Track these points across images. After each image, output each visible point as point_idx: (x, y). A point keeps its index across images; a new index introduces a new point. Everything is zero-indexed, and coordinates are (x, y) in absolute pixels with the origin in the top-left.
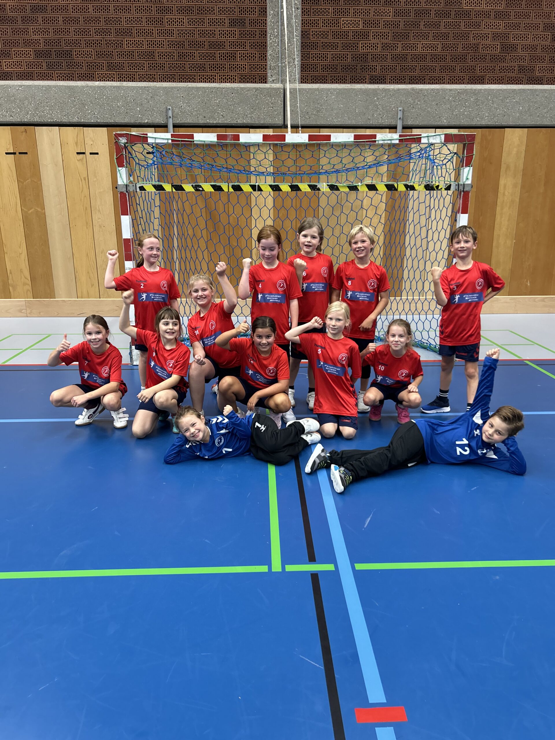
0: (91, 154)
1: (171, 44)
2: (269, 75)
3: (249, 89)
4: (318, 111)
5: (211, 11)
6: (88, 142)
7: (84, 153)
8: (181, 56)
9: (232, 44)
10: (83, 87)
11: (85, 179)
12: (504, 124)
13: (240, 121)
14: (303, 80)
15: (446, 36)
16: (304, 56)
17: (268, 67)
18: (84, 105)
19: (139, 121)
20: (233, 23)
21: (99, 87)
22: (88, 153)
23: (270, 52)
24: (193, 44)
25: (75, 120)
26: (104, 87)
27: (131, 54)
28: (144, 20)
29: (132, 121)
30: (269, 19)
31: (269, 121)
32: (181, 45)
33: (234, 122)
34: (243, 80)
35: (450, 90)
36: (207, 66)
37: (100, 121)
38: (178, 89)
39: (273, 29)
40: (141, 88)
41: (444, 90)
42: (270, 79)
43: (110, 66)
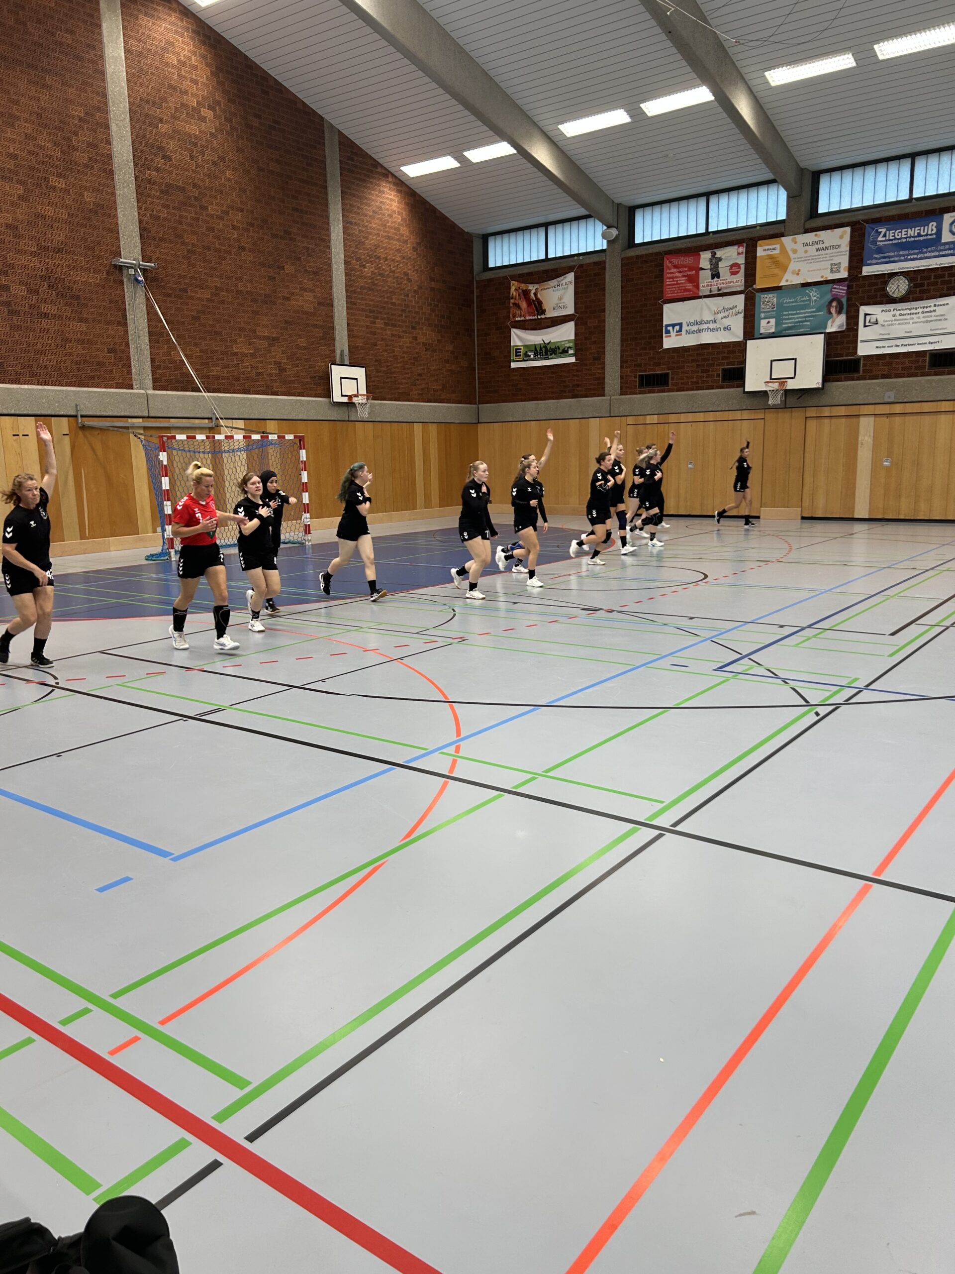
0: (23, 435)
1: (72, 362)
2: (134, 384)
3: (127, 394)
4: (168, 408)
5: (96, 343)
6: (21, 427)
7: (18, 435)
8: (79, 370)
9: (110, 364)
10: (18, 389)
11: (19, 454)
12: (266, 418)
13: (122, 414)
14: (155, 388)
15: (228, 366)
16: (153, 373)
17: (133, 379)
18: (19, 401)
19: (57, 413)
20: (110, 351)
21: (29, 389)
22: (21, 435)
23: (133, 371)
24: (86, 362)
25: (13, 412)
26: (33, 389)
27: (45, 367)
28: (53, 345)
29: (53, 413)
30: (132, 350)
31: (140, 414)
32: (78, 362)
33: (119, 414)
34: (119, 386)
35: (237, 397)
36: (96, 377)
37: (30, 413)
38: (83, 392)
39: (134, 356)
40: (57, 390)
41: (234, 397)
42: (135, 386)
43: (32, 375)
